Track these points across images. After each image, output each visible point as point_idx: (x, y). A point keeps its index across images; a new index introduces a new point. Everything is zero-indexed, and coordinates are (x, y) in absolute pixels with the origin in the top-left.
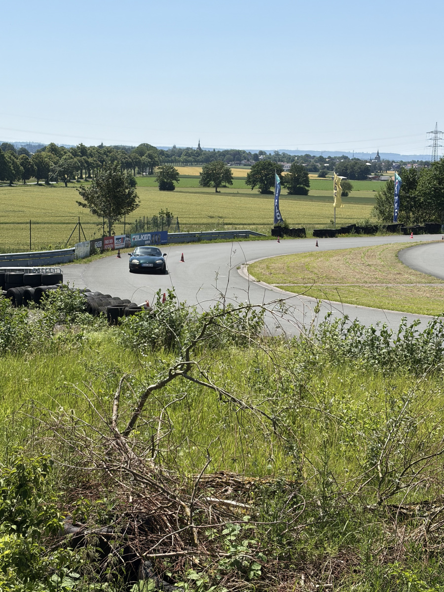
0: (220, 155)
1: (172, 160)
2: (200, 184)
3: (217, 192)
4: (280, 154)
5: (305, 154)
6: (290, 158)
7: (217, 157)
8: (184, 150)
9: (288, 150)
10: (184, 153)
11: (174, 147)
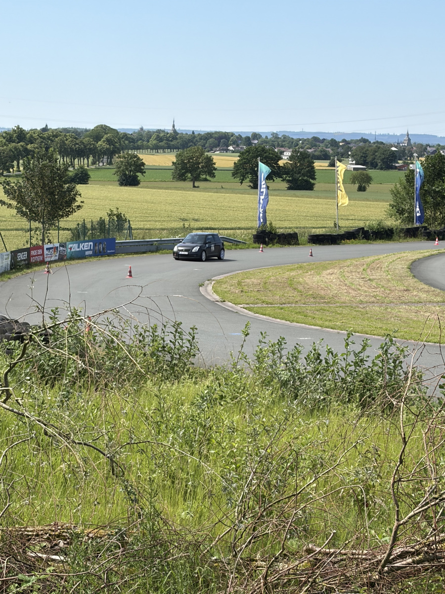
0: (201, 139)
1: (138, 146)
2: (172, 177)
3: (194, 187)
4: (280, 136)
5: (312, 136)
6: (292, 143)
7: (197, 140)
8: (154, 132)
9: (290, 132)
10: (154, 137)
11: (142, 129)
